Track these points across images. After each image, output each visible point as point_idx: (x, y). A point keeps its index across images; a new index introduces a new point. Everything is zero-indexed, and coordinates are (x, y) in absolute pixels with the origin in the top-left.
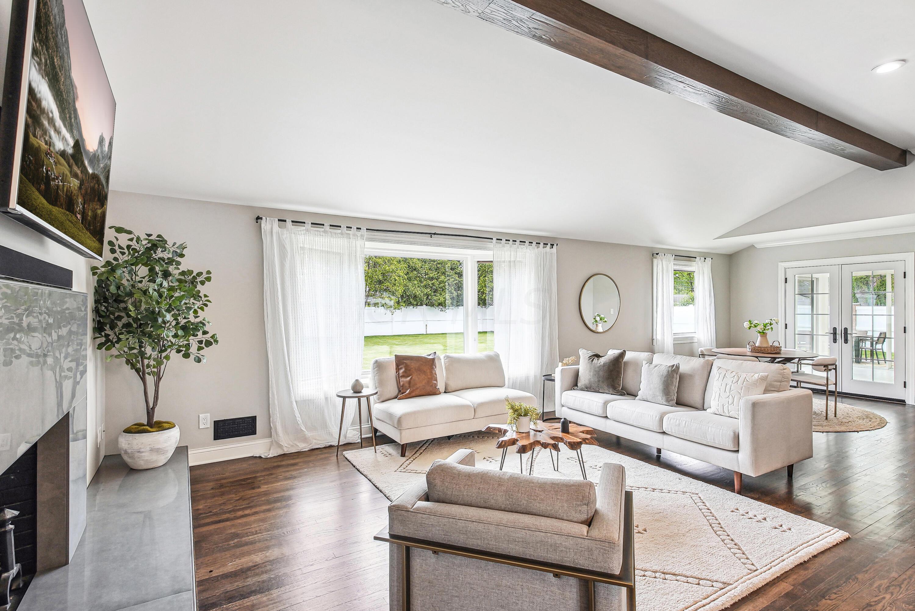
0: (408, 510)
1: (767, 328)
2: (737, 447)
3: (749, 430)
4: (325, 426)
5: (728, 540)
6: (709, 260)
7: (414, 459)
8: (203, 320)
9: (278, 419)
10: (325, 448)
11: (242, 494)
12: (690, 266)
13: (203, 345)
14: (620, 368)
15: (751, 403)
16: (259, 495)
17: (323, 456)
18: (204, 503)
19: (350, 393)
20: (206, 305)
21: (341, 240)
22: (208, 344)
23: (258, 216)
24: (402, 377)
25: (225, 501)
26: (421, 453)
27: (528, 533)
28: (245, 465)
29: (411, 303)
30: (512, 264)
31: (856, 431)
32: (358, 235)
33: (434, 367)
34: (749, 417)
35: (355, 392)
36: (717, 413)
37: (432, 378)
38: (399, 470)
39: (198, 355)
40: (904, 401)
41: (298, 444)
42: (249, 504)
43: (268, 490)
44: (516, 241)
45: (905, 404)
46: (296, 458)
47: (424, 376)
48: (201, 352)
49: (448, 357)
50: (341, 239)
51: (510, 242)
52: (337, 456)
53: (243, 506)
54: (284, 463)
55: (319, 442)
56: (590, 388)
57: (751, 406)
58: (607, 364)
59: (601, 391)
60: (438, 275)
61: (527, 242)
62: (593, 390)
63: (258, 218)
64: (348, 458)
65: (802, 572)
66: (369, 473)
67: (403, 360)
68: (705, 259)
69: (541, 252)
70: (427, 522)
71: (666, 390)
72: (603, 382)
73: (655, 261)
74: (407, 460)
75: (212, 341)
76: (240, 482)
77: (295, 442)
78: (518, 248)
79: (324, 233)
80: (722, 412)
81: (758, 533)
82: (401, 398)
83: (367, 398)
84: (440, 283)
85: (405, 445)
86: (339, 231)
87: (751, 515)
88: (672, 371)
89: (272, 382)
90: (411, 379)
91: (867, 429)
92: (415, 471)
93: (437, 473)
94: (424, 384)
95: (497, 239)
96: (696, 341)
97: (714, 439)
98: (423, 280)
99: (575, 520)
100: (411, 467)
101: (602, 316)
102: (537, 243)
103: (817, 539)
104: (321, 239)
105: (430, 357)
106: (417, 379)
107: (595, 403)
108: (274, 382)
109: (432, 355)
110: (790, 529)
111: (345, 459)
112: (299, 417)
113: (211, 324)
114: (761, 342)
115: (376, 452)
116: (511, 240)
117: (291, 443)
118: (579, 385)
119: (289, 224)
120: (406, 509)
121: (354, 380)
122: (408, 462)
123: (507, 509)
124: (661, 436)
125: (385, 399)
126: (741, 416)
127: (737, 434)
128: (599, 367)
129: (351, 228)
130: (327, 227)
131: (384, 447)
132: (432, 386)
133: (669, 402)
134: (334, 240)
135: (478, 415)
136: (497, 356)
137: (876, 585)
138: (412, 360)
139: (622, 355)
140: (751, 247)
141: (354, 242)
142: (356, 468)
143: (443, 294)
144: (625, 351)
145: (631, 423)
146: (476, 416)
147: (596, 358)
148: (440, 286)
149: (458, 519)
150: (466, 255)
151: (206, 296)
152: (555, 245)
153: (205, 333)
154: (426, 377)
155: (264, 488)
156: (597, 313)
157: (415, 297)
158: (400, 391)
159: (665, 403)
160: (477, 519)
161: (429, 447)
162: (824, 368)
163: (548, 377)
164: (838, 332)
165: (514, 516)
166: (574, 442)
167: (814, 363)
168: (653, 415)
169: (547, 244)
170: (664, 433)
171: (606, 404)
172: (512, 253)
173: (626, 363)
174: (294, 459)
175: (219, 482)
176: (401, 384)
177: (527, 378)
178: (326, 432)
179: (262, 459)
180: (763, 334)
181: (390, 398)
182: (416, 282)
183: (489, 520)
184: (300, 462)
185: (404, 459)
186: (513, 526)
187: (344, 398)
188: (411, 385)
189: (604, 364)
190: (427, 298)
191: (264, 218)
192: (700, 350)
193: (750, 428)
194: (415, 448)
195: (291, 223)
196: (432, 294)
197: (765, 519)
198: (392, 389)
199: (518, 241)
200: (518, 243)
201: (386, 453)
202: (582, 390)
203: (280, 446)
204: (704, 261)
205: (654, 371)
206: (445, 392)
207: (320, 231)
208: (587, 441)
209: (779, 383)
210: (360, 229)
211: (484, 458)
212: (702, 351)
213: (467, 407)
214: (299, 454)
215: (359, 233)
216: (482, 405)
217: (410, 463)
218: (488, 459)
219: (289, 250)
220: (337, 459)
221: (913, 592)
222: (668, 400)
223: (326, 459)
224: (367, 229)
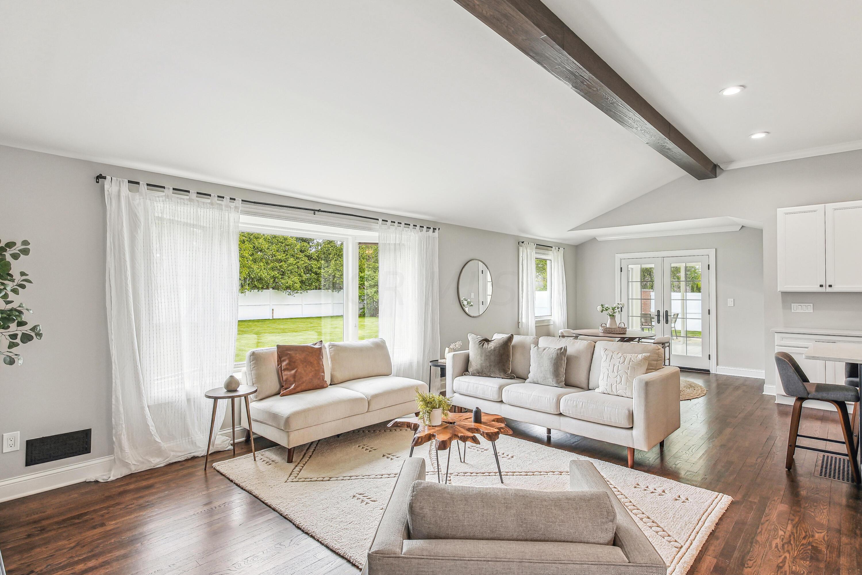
0: (397, 555)
1: (615, 311)
2: (631, 424)
3: (643, 408)
4: (186, 433)
5: (645, 518)
6: (561, 249)
7: (304, 465)
8: (19, 306)
9: (124, 431)
10: (187, 460)
11: (79, 537)
12: (548, 254)
13: (18, 340)
14: (509, 352)
15: (644, 382)
16: (107, 535)
17: (185, 472)
18: (19, 560)
19: (223, 392)
20: (23, 287)
21: (211, 212)
22: (26, 338)
23: (101, 175)
24: (285, 370)
25: (53, 551)
26: (311, 456)
27: (560, 568)
28: (75, 495)
29: (256, 286)
30: (398, 247)
31: (689, 399)
32: (232, 207)
33: (322, 357)
34: (643, 395)
35: (229, 391)
36: (606, 392)
37: (319, 370)
38: (290, 480)
39: (10, 354)
40: (709, 371)
41: (152, 460)
42: (92, 551)
43: (118, 528)
44: (401, 223)
45: (710, 373)
46: (149, 478)
47: (311, 368)
48: (14, 350)
49: (333, 346)
50: (211, 209)
51: (395, 224)
52: (205, 470)
53: (84, 556)
54: (132, 487)
55: (180, 454)
56: (482, 373)
57: (644, 385)
58: (498, 348)
59: (492, 376)
60: (287, 257)
61: (412, 225)
62: (484, 375)
63: (100, 177)
64: (222, 471)
65: (716, 543)
66: (254, 488)
67: (287, 350)
68: (559, 248)
69: (424, 236)
70: (426, 570)
71: (556, 373)
72: (494, 366)
73: (521, 249)
74: (296, 466)
75: (33, 334)
76: (72, 521)
77: (147, 458)
78: (403, 230)
79: (190, 201)
80: (611, 391)
81: (665, 506)
82: (285, 394)
83: (245, 397)
84: (289, 265)
85: (292, 449)
86: (209, 201)
87: (651, 489)
88: (561, 354)
89: (116, 384)
90: (296, 372)
91: (696, 397)
92: (310, 480)
93: (424, 499)
94: (311, 377)
95: (383, 220)
96: (552, 323)
97: (610, 419)
98: (269, 262)
99: (602, 541)
100: (303, 474)
101: (469, 300)
102: (421, 227)
103: (712, 507)
104: (186, 208)
105: (317, 346)
106: (303, 372)
107: (490, 388)
108: (118, 382)
109: (318, 344)
110: (687, 499)
111: (216, 472)
112: (152, 426)
113: (31, 312)
114: (611, 324)
115: (255, 460)
116: (397, 222)
117: (141, 459)
118: (470, 370)
119: (143, 187)
120: (394, 555)
121: (228, 377)
122: (297, 469)
123: (521, 537)
124: (557, 417)
125: (264, 396)
126: (635, 395)
127: (631, 412)
128: (489, 352)
129: (223, 197)
130: (193, 195)
131: (263, 453)
132: (319, 379)
133: (559, 383)
134: (202, 211)
135: (372, 407)
136: (383, 342)
137: (774, 545)
138: (296, 350)
139: (510, 338)
140: (593, 240)
141: (227, 214)
142: (235, 483)
143: (291, 277)
144: (512, 335)
145: (528, 406)
146: (370, 410)
147: (486, 343)
148: (289, 269)
149: (468, 560)
150: (347, 235)
151: (23, 274)
152: (437, 229)
153: (21, 324)
154: (313, 369)
155: (111, 525)
156: (464, 298)
157: (260, 280)
158: (283, 386)
159: (555, 385)
160: (492, 556)
161: (318, 448)
162: (662, 346)
163: (435, 363)
164: (661, 314)
165: (537, 547)
166: (491, 433)
167: (655, 342)
168: (550, 398)
169: (430, 228)
170: (560, 414)
171: (501, 389)
172: (397, 235)
173: (513, 347)
174: (147, 479)
175: (40, 525)
176: (284, 378)
177: (411, 364)
178: (187, 440)
179: (100, 484)
180: (612, 316)
181: (270, 395)
182: (262, 264)
183: (508, 556)
184: (156, 483)
185: (292, 466)
186: (539, 561)
187: (216, 399)
188: (296, 379)
189: (494, 348)
190: (274, 281)
191: (109, 178)
192: (560, 331)
193: (644, 406)
194: (302, 451)
195: (146, 186)
196: (280, 277)
197: (664, 492)
198: (273, 384)
199: (403, 223)
200: (403, 225)
201: (268, 460)
202: (473, 375)
203: (126, 465)
204: (558, 251)
205: (544, 354)
206: (331, 385)
207: (184, 199)
208: (502, 430)
209: (656, 362)
210: (234, 199)
211: (384, 456)
212: (562, 333)
213: (361, 399)
214: (152, 472)
215: (233, 205)
216: (376, 396)
217: (301, 470)
218: (388, 456)
219: (142, 219)
220: (206, 474)
221: (802, 547)
222: (558, 382)
223: (191, 475)
224: (242, 201)
